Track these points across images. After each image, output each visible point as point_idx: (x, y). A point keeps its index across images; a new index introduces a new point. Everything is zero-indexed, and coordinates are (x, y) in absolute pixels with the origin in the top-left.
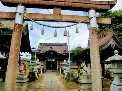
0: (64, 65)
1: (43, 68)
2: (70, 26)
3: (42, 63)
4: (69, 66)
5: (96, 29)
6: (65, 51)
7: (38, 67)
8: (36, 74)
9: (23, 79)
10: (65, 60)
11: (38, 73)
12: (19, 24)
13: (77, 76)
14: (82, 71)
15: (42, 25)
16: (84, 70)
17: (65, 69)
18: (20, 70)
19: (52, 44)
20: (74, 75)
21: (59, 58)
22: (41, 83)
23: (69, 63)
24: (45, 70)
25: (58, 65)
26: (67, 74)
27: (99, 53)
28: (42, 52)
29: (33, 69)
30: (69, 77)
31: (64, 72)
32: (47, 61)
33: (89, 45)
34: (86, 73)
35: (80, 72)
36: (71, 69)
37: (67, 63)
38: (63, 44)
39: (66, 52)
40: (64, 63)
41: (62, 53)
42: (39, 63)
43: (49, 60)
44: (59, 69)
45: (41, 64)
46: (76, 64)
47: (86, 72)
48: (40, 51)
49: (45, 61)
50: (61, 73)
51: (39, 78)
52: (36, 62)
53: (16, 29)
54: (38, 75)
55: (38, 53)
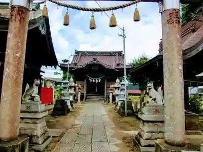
0: (116, 88)
1: (81, 93)
2: (121, 7)
3: (80, 85)
4: (124, 89)
5: (177, 12)
6: (118, 65)
7: (72, 91)
8: (69, 104)
9: (36, 112)
10: (118, 80)
11: (71, 102)
12: (20, 7)
13: (139, 107)
14: (147, 99)
15: (64, 6)
16: (151, 97)
17: (118, 95)
18: (30, 95)
19: (97, 52)
20: (133, 105)
21: (109, 77)
22: (75, 119)
23: (124, 84)
24: (85, 97)
25: (107, 88)
26: (122, 104)
27: (181, 62)
28: (79, 67)
29: (62, 95)
30: (124, 108)
31: (117, 100)
32: (88, 82)
33: (161, 50)
34: (153, 101)
35: (144, 100)
36: (130, 94)
37: (122, 84)
38: (115, 52)
39: (121, 67)
40: (116, 85)
41: (113, 68)
42: (73, 84)
43: (91, 81)
44: (108, 94)
45: (78, 86)
46: (137, 86)
47: (155, 100)
48: (76, 64)
49: (84, 81)
50: (112, 103)
51: (74, 110)
52: (67, 83)
53: (14, 17)
54: (72, 105)
55: (73, 68)
